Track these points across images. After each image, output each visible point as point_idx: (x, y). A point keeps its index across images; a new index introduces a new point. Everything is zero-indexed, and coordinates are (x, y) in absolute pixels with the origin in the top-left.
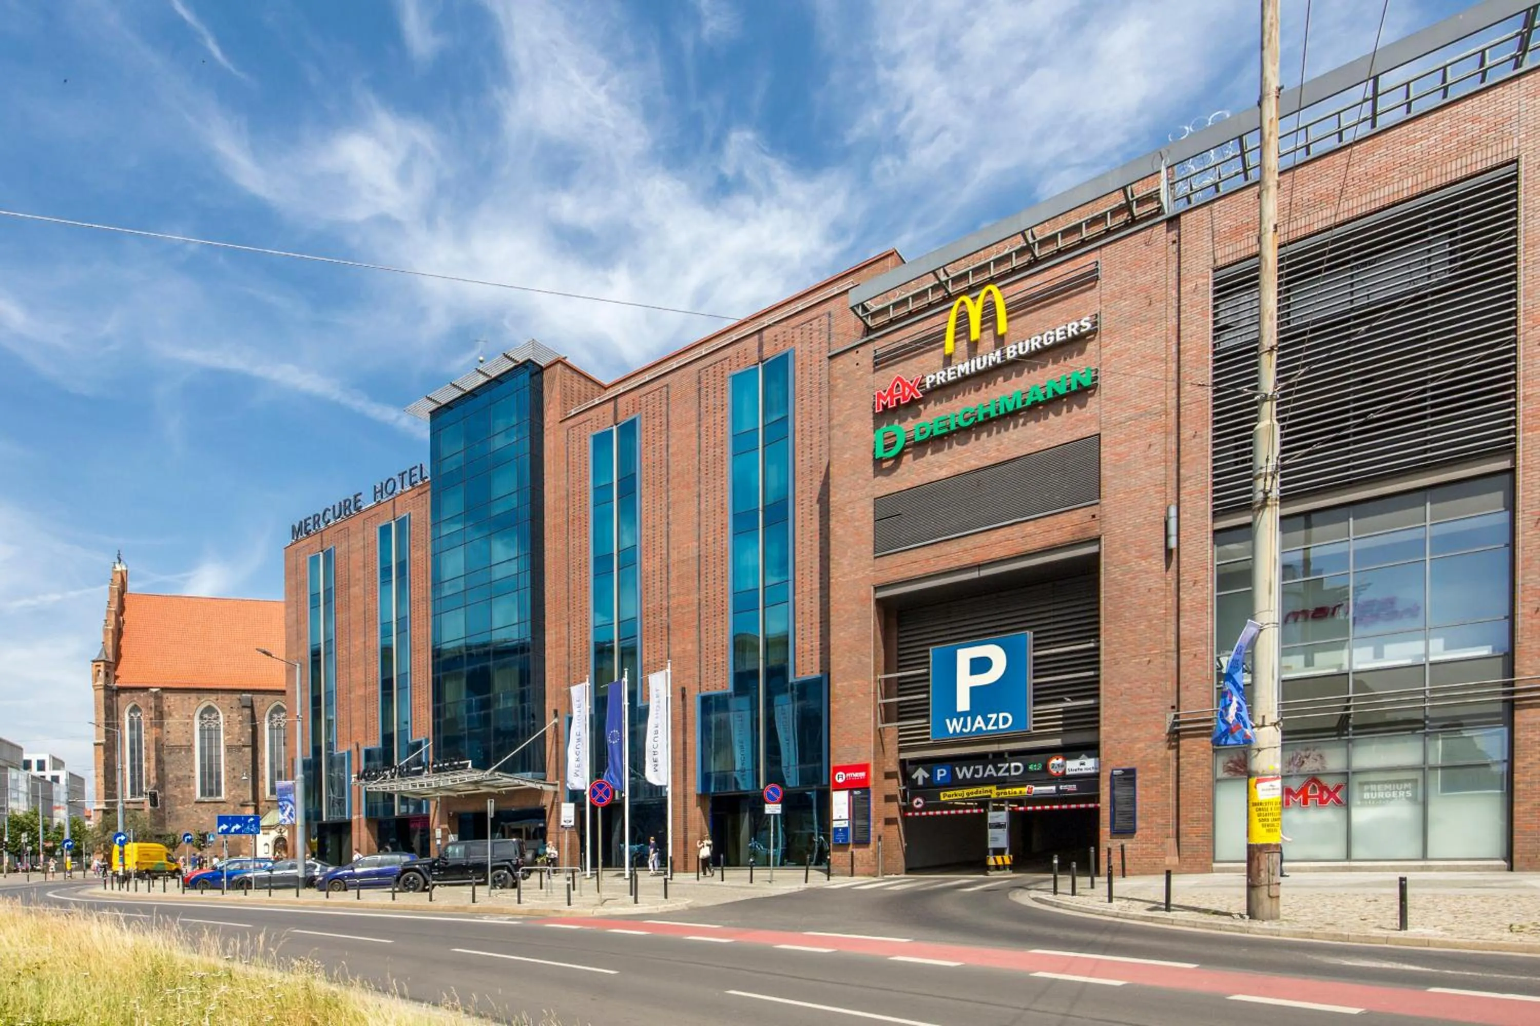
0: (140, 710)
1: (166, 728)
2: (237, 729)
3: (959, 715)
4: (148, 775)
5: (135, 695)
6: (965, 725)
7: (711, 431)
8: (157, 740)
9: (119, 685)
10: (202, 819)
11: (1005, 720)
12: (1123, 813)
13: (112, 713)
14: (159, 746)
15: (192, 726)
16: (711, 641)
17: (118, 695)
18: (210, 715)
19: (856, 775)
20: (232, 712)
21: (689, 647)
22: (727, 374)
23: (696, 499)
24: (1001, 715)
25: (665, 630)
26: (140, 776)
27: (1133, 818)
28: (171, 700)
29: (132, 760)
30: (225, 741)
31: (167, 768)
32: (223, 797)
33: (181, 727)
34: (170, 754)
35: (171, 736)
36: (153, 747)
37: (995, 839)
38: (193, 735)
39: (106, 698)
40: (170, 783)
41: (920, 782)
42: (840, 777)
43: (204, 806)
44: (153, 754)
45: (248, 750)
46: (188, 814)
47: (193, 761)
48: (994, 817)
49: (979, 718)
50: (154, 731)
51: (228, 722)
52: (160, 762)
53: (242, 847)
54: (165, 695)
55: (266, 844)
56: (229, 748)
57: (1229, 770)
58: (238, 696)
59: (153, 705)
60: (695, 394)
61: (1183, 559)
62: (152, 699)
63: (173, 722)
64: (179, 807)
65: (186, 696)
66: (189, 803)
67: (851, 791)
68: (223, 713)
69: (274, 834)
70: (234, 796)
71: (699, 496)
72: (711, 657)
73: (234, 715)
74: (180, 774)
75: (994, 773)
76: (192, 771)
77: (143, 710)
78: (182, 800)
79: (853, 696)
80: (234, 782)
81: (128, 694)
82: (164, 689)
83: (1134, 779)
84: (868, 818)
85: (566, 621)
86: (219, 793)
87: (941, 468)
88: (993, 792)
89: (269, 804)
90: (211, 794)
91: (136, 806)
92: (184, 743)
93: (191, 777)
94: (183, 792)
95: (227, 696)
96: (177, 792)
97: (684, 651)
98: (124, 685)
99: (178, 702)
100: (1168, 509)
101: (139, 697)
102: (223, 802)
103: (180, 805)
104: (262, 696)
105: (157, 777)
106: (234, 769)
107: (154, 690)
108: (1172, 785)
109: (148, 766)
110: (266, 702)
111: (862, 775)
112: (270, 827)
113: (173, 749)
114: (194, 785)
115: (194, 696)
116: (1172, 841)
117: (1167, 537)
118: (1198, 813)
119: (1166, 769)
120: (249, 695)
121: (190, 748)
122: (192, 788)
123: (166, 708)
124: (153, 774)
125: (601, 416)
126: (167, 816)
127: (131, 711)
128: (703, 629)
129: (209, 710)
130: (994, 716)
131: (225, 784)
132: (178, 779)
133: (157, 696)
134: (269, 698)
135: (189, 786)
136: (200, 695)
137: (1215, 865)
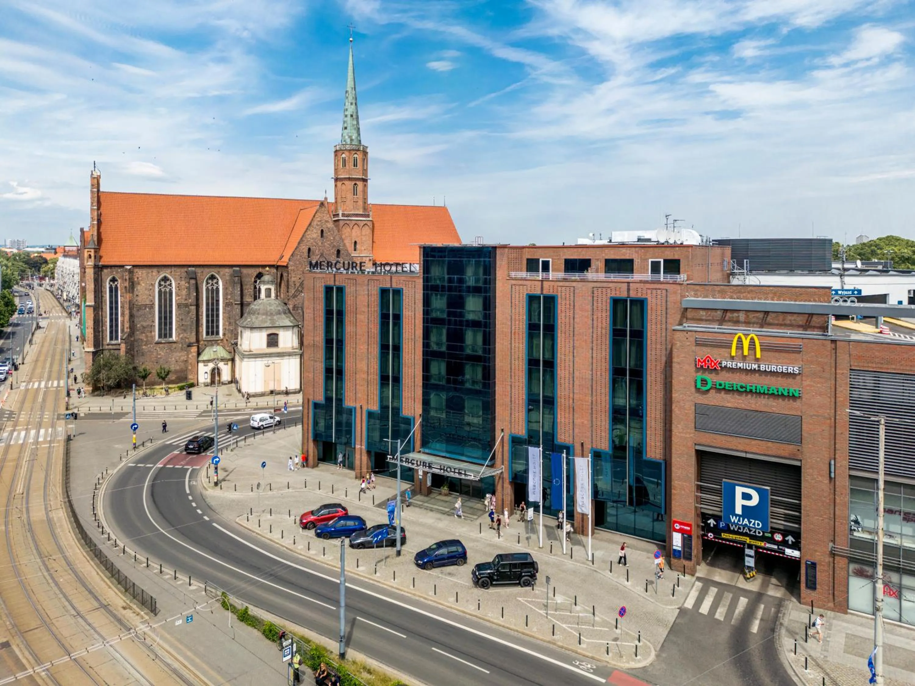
0: (117, 280)
1: (136, 293)
2: (184, 292)
3: (737, 515)
4: (123, 325)
5: (114, 270)
6: (739, 520)
7: (600, 320)
8: (130, 302)
9: (103, 263)
10: (160, 354)
11: (758, 525)
12: (810, 581)
13: (98, 284)
14: (132, 306)
15: (154, 291)
16: (599, 423)
17: (102, 271)
18: (165, 282)
19: (686, 528)
20: (181, 281)
21: (586, 422)
22: (609, 295)
23: (591, 351)
24: (757, 522)
25: (572, 409)
26: (117, 326)
27: (815, 584)
28: (140, 273)
29: (111, 314)
30: (176, 301)
31: (136, 320)
32: (174, 338)
33: (147, 292)
34: (138, 310)
35: (139, 299)
36: (127, 306)
37: (749, 562)
38: (154, 297)
39: (95, 273)
40: (138, 330)
41: (712, 525)
42: (677, 526)
43: (161, 346)
44: (127, 312)
45: (193, 308)
46: (150, 351)
47: (154, 315)
48: (748, 551)
49: (746, 520)
50: (128, 296)
51: (178, 287)
52: (131, 316)
53: (189, 373)
54: (136, 270)
55: (206, 373)
56: (179, 306)
57: (854, 573)
58: (186, 269)
59: (127, 278)
60: (590, 298)
61: (837, 483)
62: (127, 273)
63: (140, 289)
64: (144, 347)
65: (150, 270)
66: (151, 344)
67: (683, 534)
68: (175, 279)
69: (211, 365)
70: (182, 338)
71: (592, 349)
72: (599, 432)
73: (183, 283)
74: (145, 324)
75: (748, 531)
76: (153, 322)
77: (119, 281)
78: (146, 341)
79: (684, 490)
80: (182, 328)
81: (109, 270)
82: (134, 266)
83: (815, 568)
84: (691, 548)
85: (510, 383)
86: (171, 336)
87: (728, 402)
88: (748, 540)
89: (206, 343)
90: (165, 336)
91: (114, 347)
92: (148, 303)
93: (152, 326)
94: (147, 337)
95: (178, 270)
96: (143, 337)
97: (583, 423)
98: (106, 264)
99: (145, 274)
100: (830, 461)
101: (117, 272)
102: (175, 343)
103: (145, 345)
104: (202, 269)
105: (130, 328)
106: (182, 320)
107: (129, 267)
108: (831, 573)
109: (123, 320)
110: (204, 273)
111: (689, 528)
112: (209, 361)
113: (139, 309)
114: (155, 331)
115: (155, 270)
116: (831, 596)
117: (830, 472)
118: (842, 588)
119: (829, 567)
120: (193, 269)
121: (152, 306)
122: (153, 333)
123: (136, 279)
124: (127, 325)
125: (533, 286)
126: (136, 353)
127: (111, 281)
128: (594, 416)
129: (165, 279)
130: (753, 521)
131: (176, 330)
132: (144, 327)
133: (130, 272)
134: (206, 270)
135: (151, 332)
136: (160, 270)
137: (849, 611)
